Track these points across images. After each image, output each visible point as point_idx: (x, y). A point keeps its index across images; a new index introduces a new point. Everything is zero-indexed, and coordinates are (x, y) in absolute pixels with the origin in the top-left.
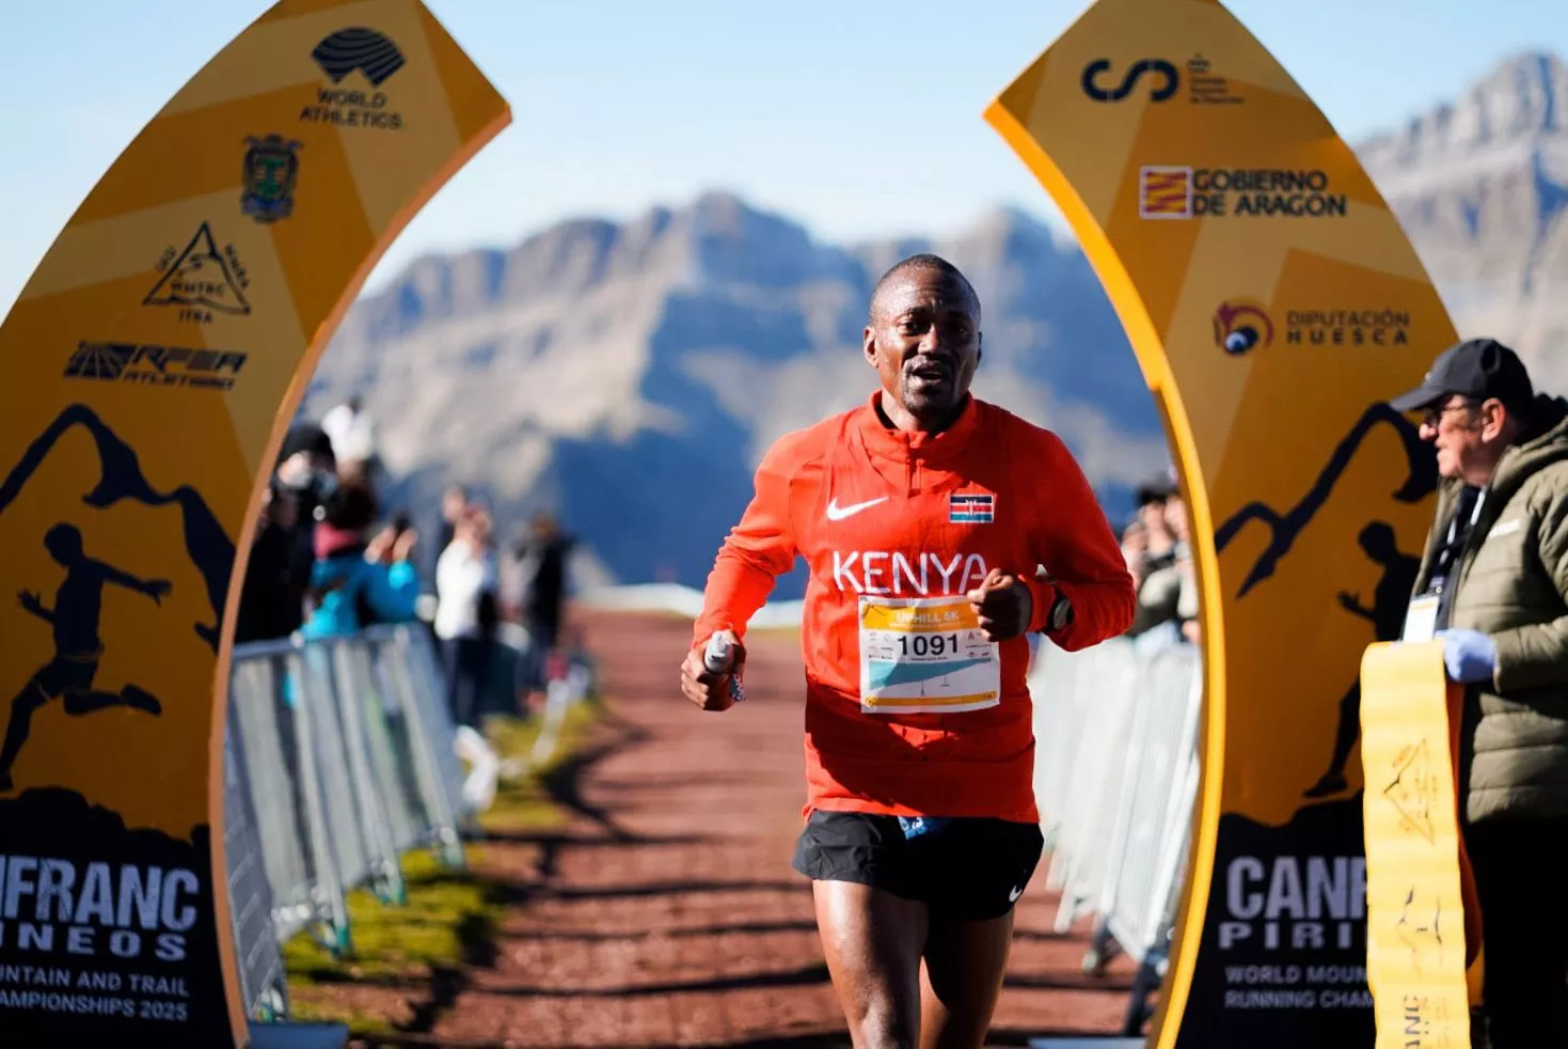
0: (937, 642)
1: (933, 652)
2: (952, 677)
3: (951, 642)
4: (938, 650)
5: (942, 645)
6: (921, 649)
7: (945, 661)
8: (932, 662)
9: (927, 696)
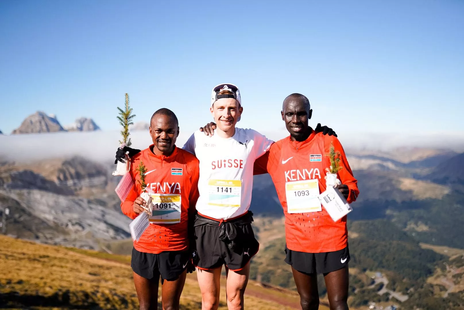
0: (166, 205)
1: (164, 208)
2: (169, 214)
3: (169, 205)
4: (166, 207)
5: (167, 206)
6: (161, 207)
7: (167, 210)
8: (164, 210)
9: (162, 219)
